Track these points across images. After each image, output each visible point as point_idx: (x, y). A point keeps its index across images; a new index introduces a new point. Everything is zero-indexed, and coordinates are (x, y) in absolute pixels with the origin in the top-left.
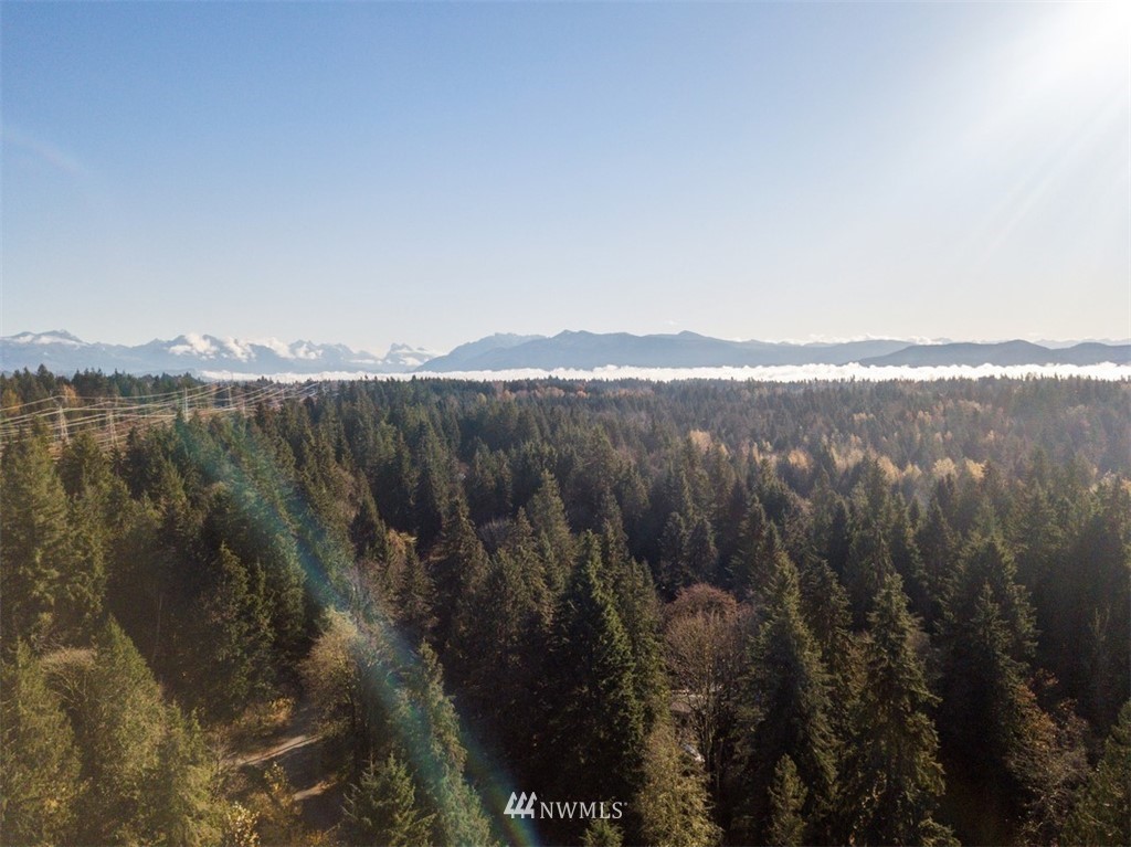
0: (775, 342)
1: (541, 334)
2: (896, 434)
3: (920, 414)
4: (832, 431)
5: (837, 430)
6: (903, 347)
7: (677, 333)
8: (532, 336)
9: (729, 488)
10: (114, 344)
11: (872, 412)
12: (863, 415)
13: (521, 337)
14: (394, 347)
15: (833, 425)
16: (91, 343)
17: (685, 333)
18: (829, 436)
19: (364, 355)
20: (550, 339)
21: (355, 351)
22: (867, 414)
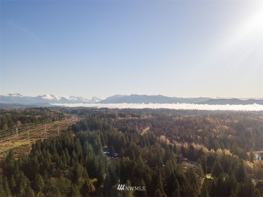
0: (180, 97)
1: (127, 95)
2: (208, 135)
3: (213, 129)
4: (193, 134)
5: (194, 134)
6: (209, 99)
7: (157, 95)
8: (125, 95)
9: (170, 173)
10: (30, 96)
11: (202, 129)
12: (200, 130)
13: (122, 96)
14: (93, 97)
15: (194, 133)
16: (24, 96)
17: (159, 95)
18: (193, 136)
19: (86, 99)
20: (129, 96)
21: (84, 98)
22: (201, 130)
